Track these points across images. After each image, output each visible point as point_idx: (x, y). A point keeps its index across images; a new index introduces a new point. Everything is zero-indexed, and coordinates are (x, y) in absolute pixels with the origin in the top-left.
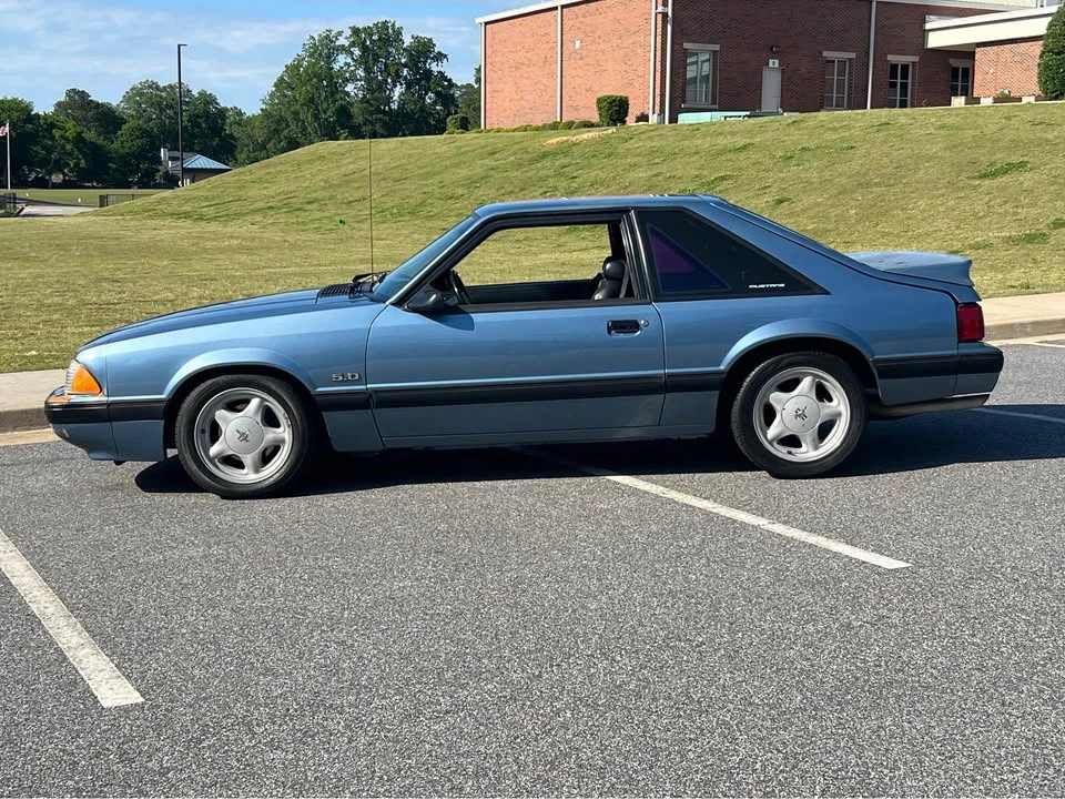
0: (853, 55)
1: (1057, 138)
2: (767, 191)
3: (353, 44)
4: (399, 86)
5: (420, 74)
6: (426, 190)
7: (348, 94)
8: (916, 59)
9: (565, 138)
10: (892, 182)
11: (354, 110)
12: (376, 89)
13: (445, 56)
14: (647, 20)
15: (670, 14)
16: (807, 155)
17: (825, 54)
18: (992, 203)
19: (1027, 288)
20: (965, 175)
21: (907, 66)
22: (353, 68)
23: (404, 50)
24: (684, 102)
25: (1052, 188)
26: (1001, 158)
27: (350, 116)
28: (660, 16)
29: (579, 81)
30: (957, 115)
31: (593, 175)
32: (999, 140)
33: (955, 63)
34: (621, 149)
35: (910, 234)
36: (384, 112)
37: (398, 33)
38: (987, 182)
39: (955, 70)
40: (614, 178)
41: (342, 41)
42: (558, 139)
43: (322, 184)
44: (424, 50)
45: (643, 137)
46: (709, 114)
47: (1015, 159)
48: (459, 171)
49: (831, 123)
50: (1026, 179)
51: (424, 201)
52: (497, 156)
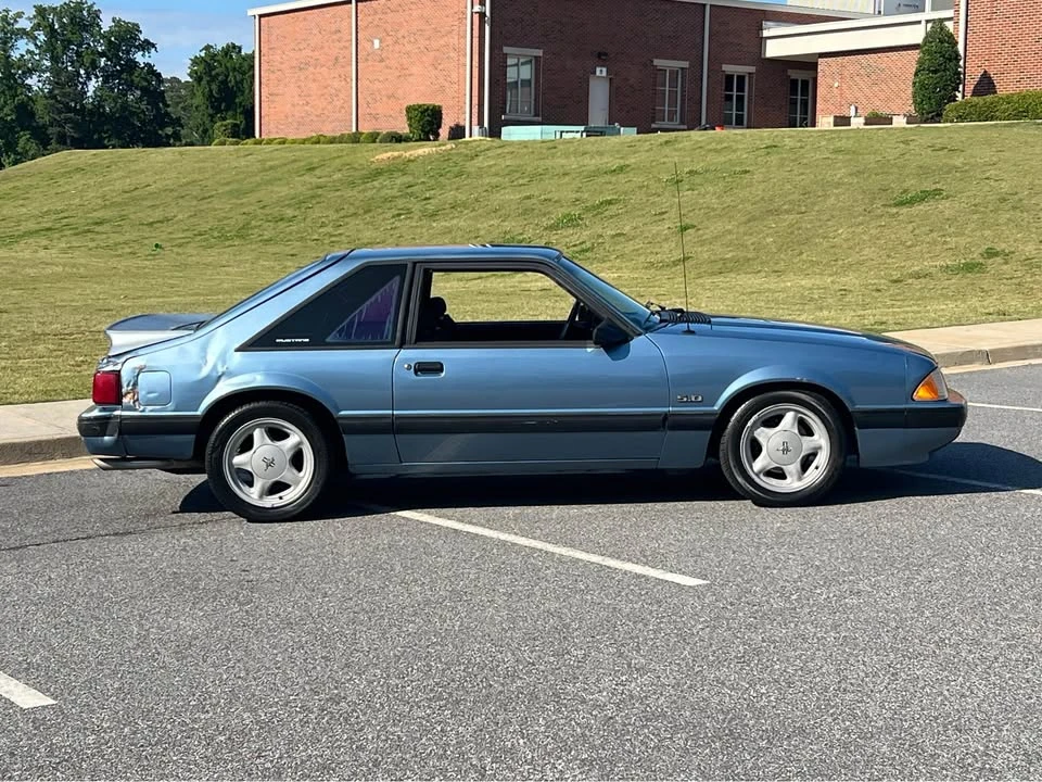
0: (685, 64)
1: (965, 164)
2: (664, 216)
3: (37, 27)
4: (94, 80)
5: (121, 65)
6: (245, 210)
7: (29, 88)
8: (752, 69)
9: (396, 154)
10: (803, 209)
11: (39, 108)
12: (65, 84)
13: (153, 45)
14: (462, 20)
15: (488, 14)
16: (698, 179)
17: (656, 62)
18: (917, 232)
19: (1003, 315)
20: (878, 203)
21: (743, 77)
22: (37, 58)
23: (103, 37)
24: (504, 113)
25: (975, 217)
26: (914, 185)
27: (32, 115)
28: (476, 17)
29: (378, 85)
30: (848, 138)
31: (450, 196)
32: (904, 166)
33: (794, 74)
34: (472, 166)
35: (840, 263)
36: (74, 110)
37: (96, 15)
38: (904, 210)
39: (794, 82)
40: (477, 200)
41: (24, 24)
42: (389, 154)
43: (99, 201)
44: (127, 37)
45: (490, 153)
46: (538, 128)
47: (929, 186)
48: (276, 189)
49: (708, 144)
50: (945, 207)
51: (248, 224)
52: (317, 172)
